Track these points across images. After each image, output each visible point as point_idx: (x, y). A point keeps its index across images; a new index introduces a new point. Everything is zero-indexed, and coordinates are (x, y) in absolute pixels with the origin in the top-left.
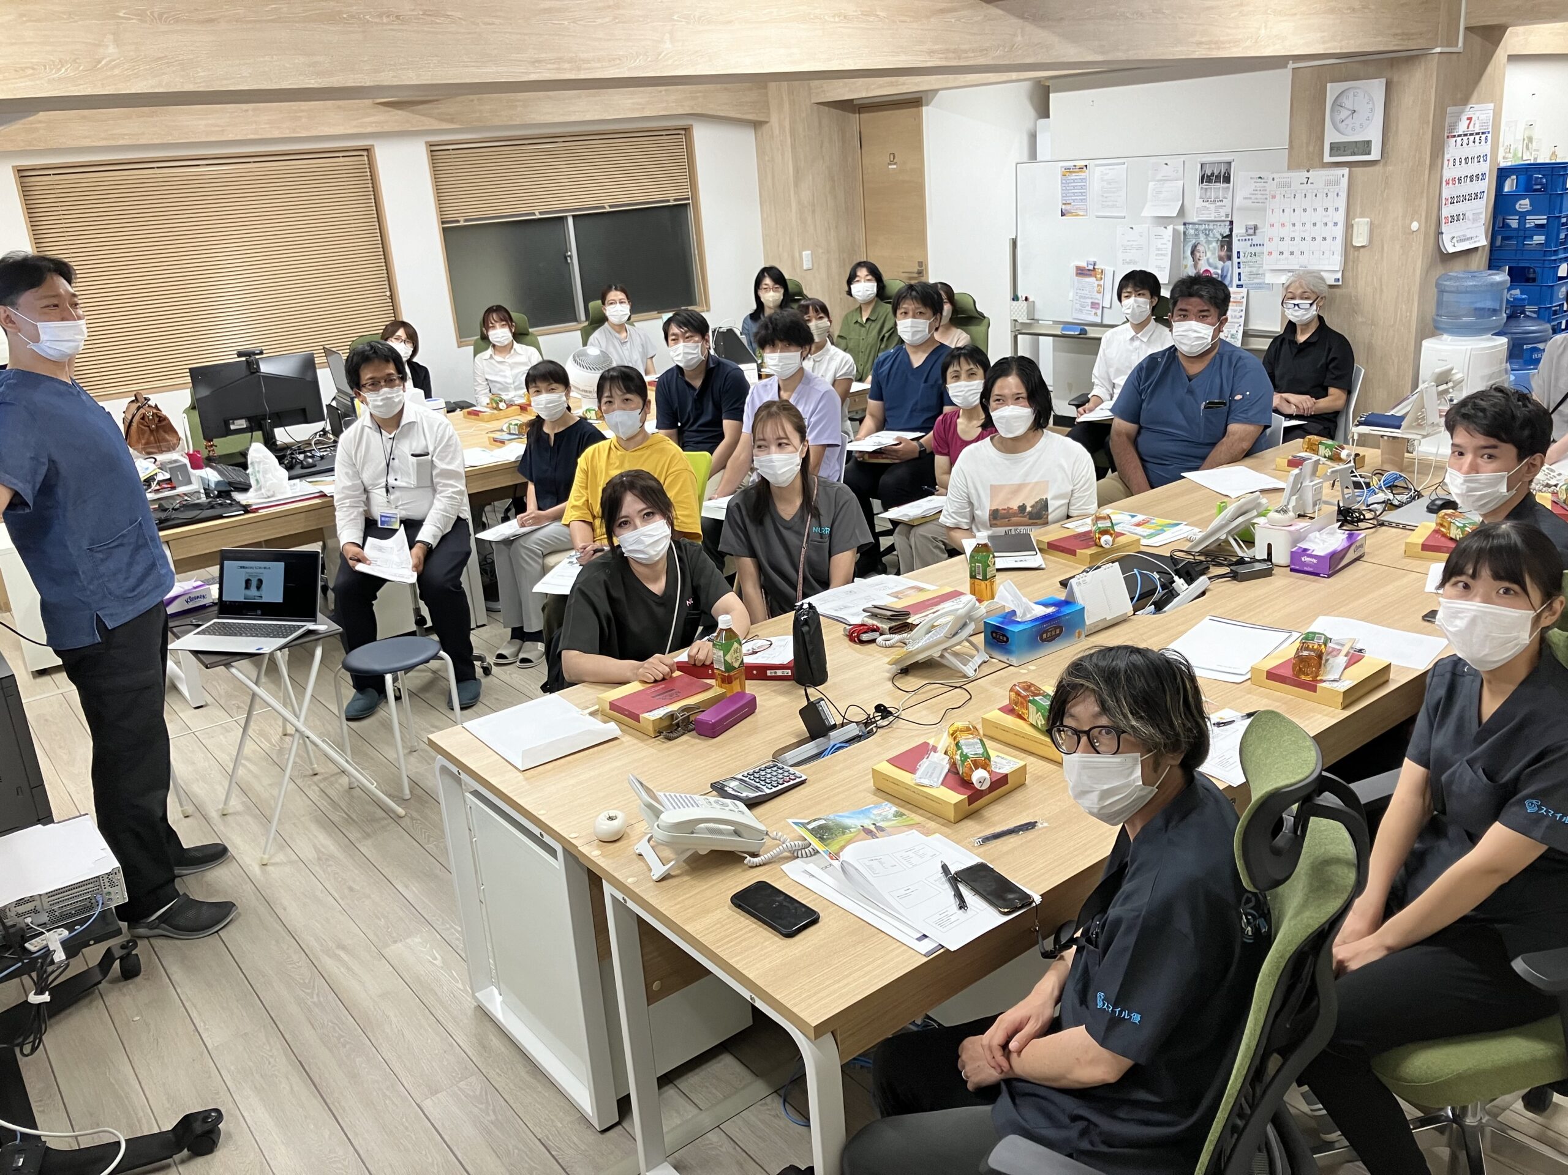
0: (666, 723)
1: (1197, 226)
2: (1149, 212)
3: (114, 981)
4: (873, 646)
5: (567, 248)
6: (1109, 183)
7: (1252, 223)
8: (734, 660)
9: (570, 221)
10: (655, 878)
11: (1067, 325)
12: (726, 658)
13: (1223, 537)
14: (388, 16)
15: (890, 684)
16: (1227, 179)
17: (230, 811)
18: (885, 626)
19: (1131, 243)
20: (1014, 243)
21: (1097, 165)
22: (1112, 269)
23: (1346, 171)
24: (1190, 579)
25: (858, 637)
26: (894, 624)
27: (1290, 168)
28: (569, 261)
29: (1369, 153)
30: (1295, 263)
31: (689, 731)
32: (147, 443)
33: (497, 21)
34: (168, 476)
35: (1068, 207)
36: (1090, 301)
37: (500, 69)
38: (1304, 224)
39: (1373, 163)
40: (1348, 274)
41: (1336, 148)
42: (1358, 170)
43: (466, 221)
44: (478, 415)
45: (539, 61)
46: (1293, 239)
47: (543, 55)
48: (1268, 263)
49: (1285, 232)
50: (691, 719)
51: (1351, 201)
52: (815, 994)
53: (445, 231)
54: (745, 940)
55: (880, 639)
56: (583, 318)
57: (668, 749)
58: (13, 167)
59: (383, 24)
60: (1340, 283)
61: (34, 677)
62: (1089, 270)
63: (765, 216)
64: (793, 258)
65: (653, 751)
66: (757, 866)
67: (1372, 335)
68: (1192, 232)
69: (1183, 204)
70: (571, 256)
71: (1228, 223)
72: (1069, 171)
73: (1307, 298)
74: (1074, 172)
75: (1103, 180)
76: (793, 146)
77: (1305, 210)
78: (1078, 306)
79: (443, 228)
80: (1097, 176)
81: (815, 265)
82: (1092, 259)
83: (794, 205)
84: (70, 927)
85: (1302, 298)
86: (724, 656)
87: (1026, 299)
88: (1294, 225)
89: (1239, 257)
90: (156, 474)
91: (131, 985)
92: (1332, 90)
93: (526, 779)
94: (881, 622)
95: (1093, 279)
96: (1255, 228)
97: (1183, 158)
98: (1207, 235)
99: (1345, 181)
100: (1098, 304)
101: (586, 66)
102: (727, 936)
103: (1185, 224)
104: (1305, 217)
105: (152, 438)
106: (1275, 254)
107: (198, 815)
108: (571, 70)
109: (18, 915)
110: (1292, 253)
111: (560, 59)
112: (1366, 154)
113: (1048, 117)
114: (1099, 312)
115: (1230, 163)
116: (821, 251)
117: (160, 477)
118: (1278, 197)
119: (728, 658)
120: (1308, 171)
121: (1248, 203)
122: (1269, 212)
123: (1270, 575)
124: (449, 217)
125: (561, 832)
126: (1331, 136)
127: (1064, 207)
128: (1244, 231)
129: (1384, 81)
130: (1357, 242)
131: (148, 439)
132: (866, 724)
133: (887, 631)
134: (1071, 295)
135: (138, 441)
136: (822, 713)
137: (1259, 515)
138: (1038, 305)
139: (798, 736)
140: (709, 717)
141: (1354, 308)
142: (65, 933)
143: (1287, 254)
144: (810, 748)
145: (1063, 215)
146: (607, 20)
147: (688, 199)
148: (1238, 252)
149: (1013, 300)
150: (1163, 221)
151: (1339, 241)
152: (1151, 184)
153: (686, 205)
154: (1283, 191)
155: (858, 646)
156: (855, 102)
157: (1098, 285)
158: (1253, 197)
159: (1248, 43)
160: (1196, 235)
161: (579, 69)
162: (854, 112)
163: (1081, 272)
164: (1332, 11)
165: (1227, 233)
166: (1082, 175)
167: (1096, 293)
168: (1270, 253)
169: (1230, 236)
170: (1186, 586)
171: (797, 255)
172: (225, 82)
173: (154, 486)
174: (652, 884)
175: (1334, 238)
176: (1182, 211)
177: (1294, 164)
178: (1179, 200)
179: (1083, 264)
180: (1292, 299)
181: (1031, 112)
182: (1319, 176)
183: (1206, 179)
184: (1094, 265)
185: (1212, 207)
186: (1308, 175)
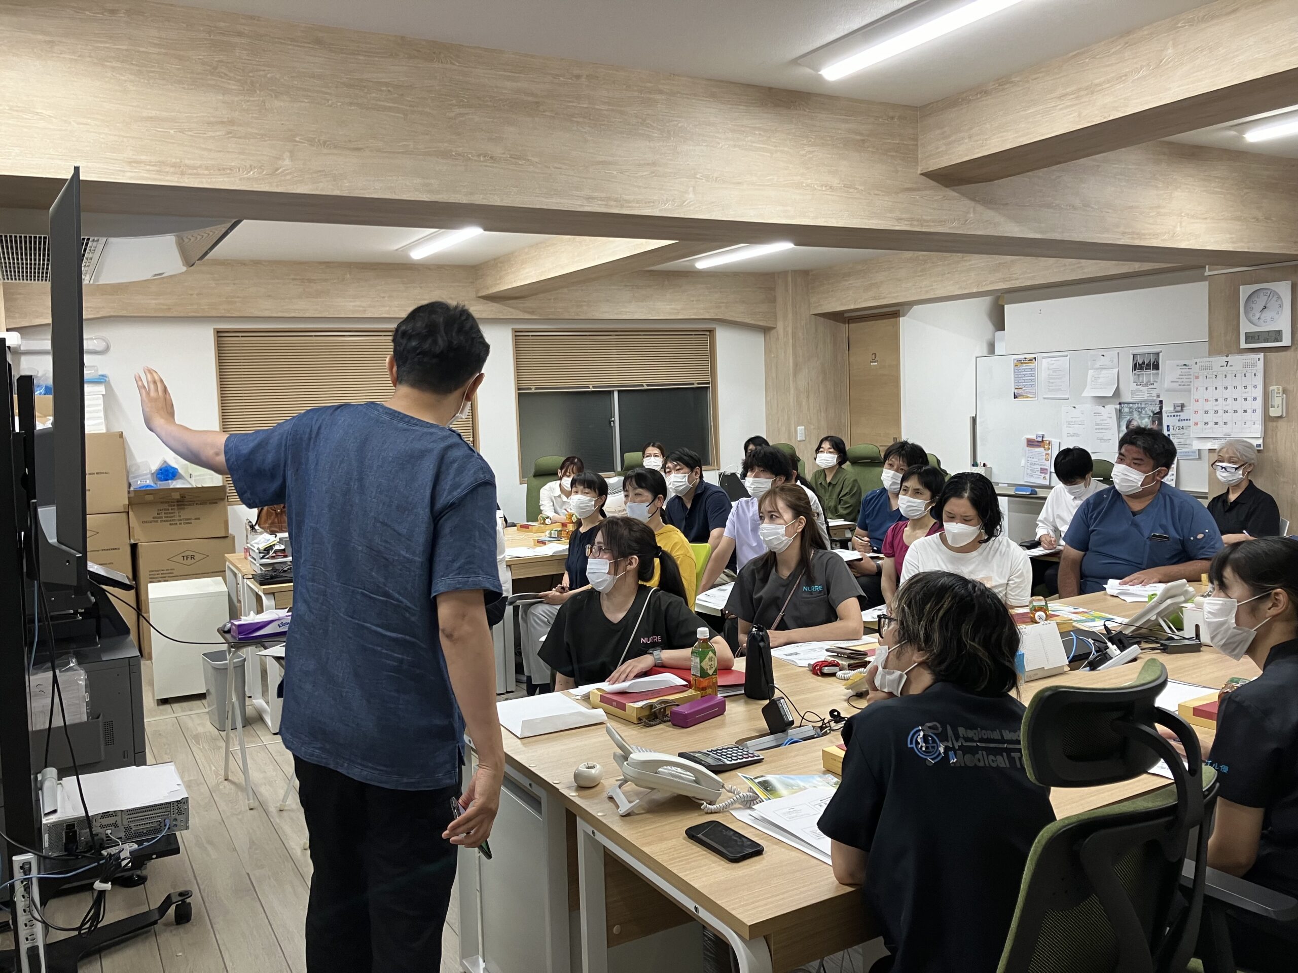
0: (647, 713)
1: (1131, 405)
2: (1089, 392)
3: (167, 925)
4: (833, 678)
5: (612, 415)
6: (1054, 372)
7: (1179, 402)
8: (708, 667)
9: (616, 395)
10: (621, 812)
11: (1019, 486)
12: (702, 664)
13: (1154, 618)
14: (485, 157)
15: (846, 704)
16: (1156, 367)
17: (286, 808)
18: (845, 663)
19: (1074, 420)
20: (974, 420)
21: (1044, 358)
22: (1058, 441)
23: (1261, 355)
24: (1122, 647)
25: (820, 670)
26: (852, 662)
27: (1212, 353)
28: (612, 425)
29: (1281, 341)
30: (1219, 432)
31: (665, 722)
32: (273, 523)
33: (564, 167)
34: (283, 547)
35: (1020, 391)
36: (1039, 467)
37: (562, 201)
38: (1226, 400)
39: (1286, 348)
40: (1269, 440)
41: (1250, 337)
42: (1272, 355)
43: (536, 389)
44: (528, 528)
45: (593, 198)
46: (1216, 412)
47: (596, 194)
48: (1194, 432)
49: (1208, 406)
50: (668, 712)
51: (1267, 381)
52: (753, 903)
53: (520, 395)
54: (694, 861)
55: (840, 674)
56: (619, 469)
57: (646, 732)
58: (214, 329)
59: (480, 161)
60: (1262, 448)
61: (158, 705)
62: (1038, 442)
63: (769, 399)
64: (789, 431)
65: (634, 732)
66: (712, 813)
67: (1293, 492)
68: (1126, 410)
69: (1118, 387)
70: (614, 422)
71: (1158, 403)
72: (1020, 362)
73: (1233, 463)
74: (1025, 363)
75: (1049, 369)
76: (794, 346)
77: (1226, 388)
78: (1029, 471)
79: (519, 393)
80: (1044, 366)
81: (808, 438)
82: (1041, 433)
83: (792, 391)
84: (139, 843)
85: (1230, 462)
86: (701, 662)
87: (984, 465)
88: (1216, 400)
89: (1168, 430)
90: (274, 545)
91: (181, 929)
92: (1245, 291)
93: (524, 744)
94: (842, 660)
95: (1042, 449)
96: (1183, 406)
97: (1118, 350)
98: (1140, 413)
99: (1261, 364)
100: (1046, 469)
101: (627, 205)
102: (679, 857)
103: (1120, 404)
104: (1227, 394)
105: (276, 520)
106: (1201, 425)
107: (260, 809)
108: (617, 206)
109: (102, 826)
110: (1216, 424)
111: (609, 198)
112: (1278, 341)
113: (1004, 330)
114: (1048, 476)
115: (1158, 354)
116: (812, 427)
117: (277, 547)
118: (1201, 377)
119: (704, 664)
120: (1227, 356)
121: (1176, 385)
122: (1193, 390)
123: (1199, 651)
124: (523, 385)
125: (546, 779)
126: (1246, 327)
127: (1016, 391)
128: (1172, 409)
129: (1289, 283)
130: (1274, 412)
131: (274, 520)
132: (821, 728)
133: (847, 667)
134: (1023, 462)
135: (265, 522)
136: (781, 710)
137: (1186, 601)
138: (994, 470)
139: (759, 731)
140: (684, 709)
141: (1277, 469)
142: (136, 846)
143: (1211, 424)
144: (769, 740)
145: (1015, 397)
146: (645, 173)
147: (708, 383)
148: (1168, 426)
149: (973, 465)
150: (1102, 400)
151: (1260, 411)
152: (1091, 372)
153: (707, 388)
154: (1205, 372)
155: (820, 678)
156: (846, 315)
157: (1046, 454)
158: (1180, 380)
159: (1166, 237)
160: (1130, 412)
161: (622, 207)
162: (844, 323)
163: (1031, 443)
164: (1238, 219)
165: (1158, 410)
166: (1032, 365)
167: (1044, 461)
168: (1196, 424)
169: (1160, 413)
170: (1118, 652)
171: (793, 430)
172: (362, 191)
173: (271, 553)
174: (618, 818)
175: (1254, 411)
176: (1117, 393)
177: (1214, 351)
178: (1114, 384)
179: (1034, 437)
180: (1220, 461)
181: (990, 327)
182: (1237, 360)
183: (1138, 366)
184: (1043, 437)
185: (1145, 389)
186: (1227, 359)
